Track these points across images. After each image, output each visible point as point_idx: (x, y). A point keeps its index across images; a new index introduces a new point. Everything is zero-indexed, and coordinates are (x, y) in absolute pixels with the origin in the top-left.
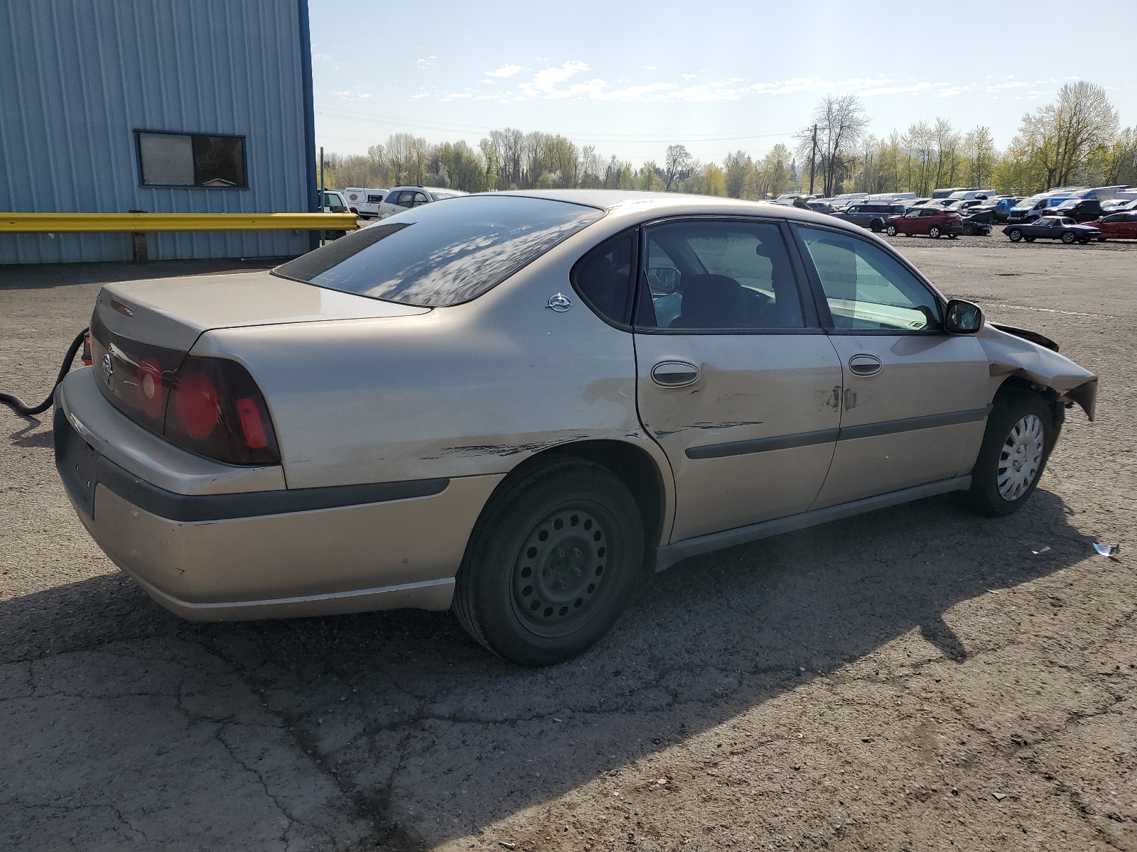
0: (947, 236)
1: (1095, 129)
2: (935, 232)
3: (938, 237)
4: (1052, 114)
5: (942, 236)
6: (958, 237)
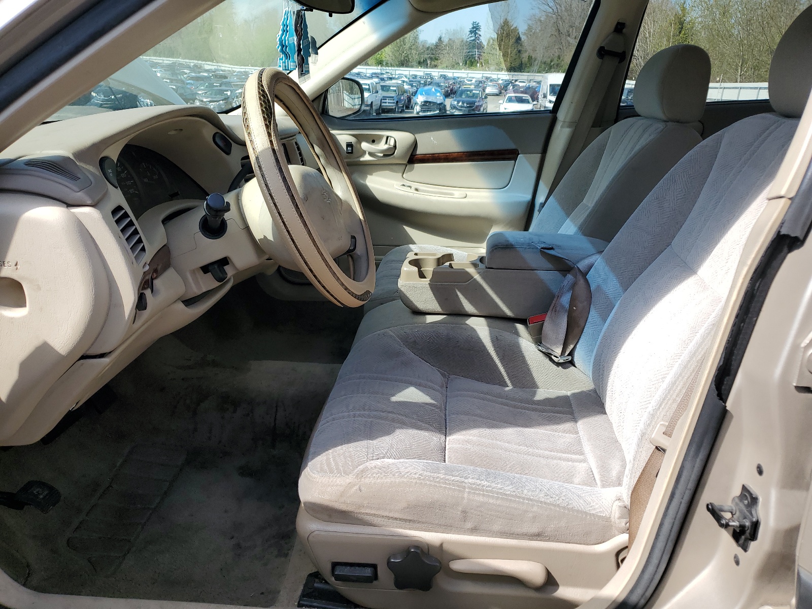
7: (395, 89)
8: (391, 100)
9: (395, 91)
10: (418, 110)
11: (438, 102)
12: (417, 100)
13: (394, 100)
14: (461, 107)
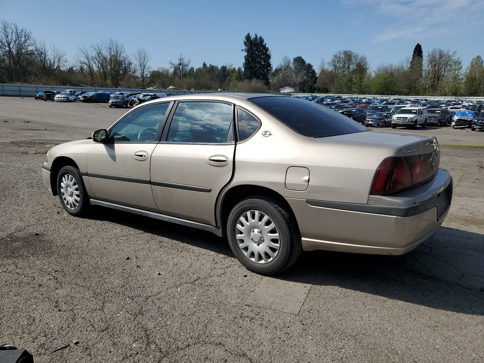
7: (440, 112)
8: (435, 118)
9: (439, 113)
10: (453, 125)
11: (469, 120)
12: (454, 118)
13: (437, 118)
14: (480, 123)
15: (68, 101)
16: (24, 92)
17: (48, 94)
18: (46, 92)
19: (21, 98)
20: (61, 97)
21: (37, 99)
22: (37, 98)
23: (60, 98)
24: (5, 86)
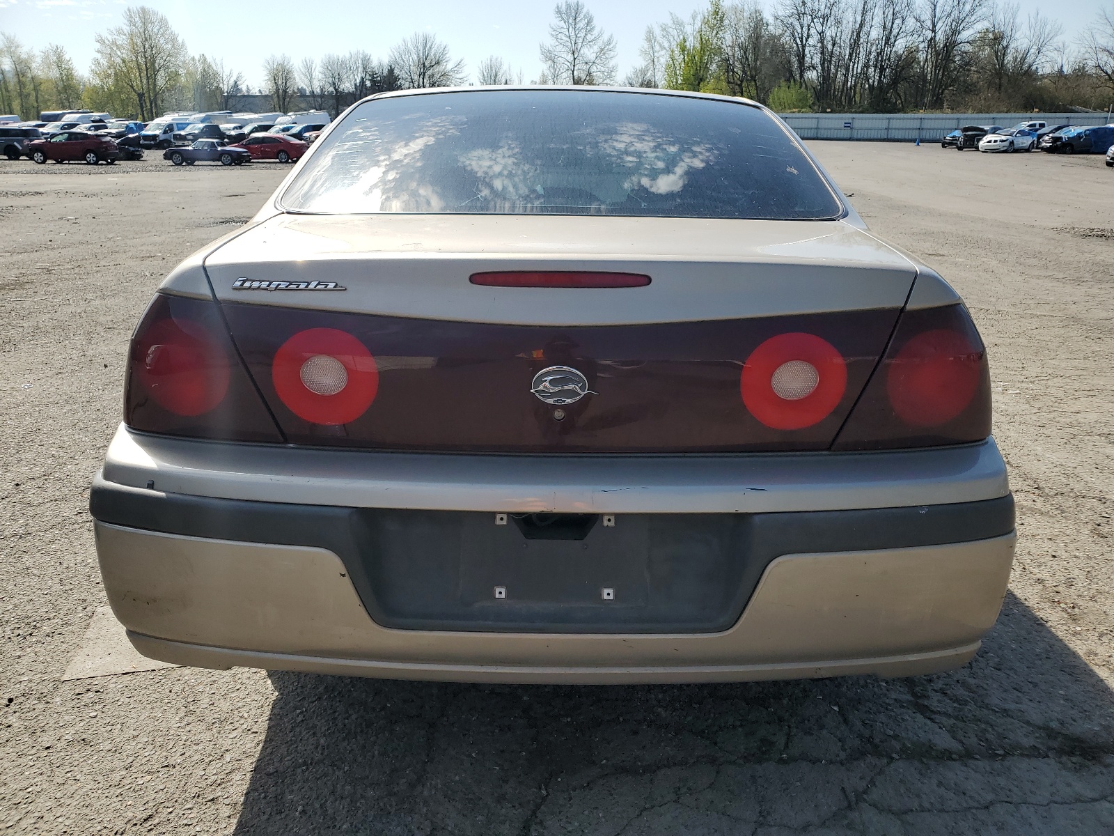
0: (104, 162)
1: (169, 55)
2: (91, 157)
3: (96, 163)
4: (124, 37)
5: (100, 162)
6: (116, 162)
15: (1012, 149)
16: (928, 131)
17: (970, 133)
18: (966, 130)
19: (916, 144)
20: (995, 141)
21: (945, 147)
22: (947, 143)
23: (992, 143)
24: (893, 118)
